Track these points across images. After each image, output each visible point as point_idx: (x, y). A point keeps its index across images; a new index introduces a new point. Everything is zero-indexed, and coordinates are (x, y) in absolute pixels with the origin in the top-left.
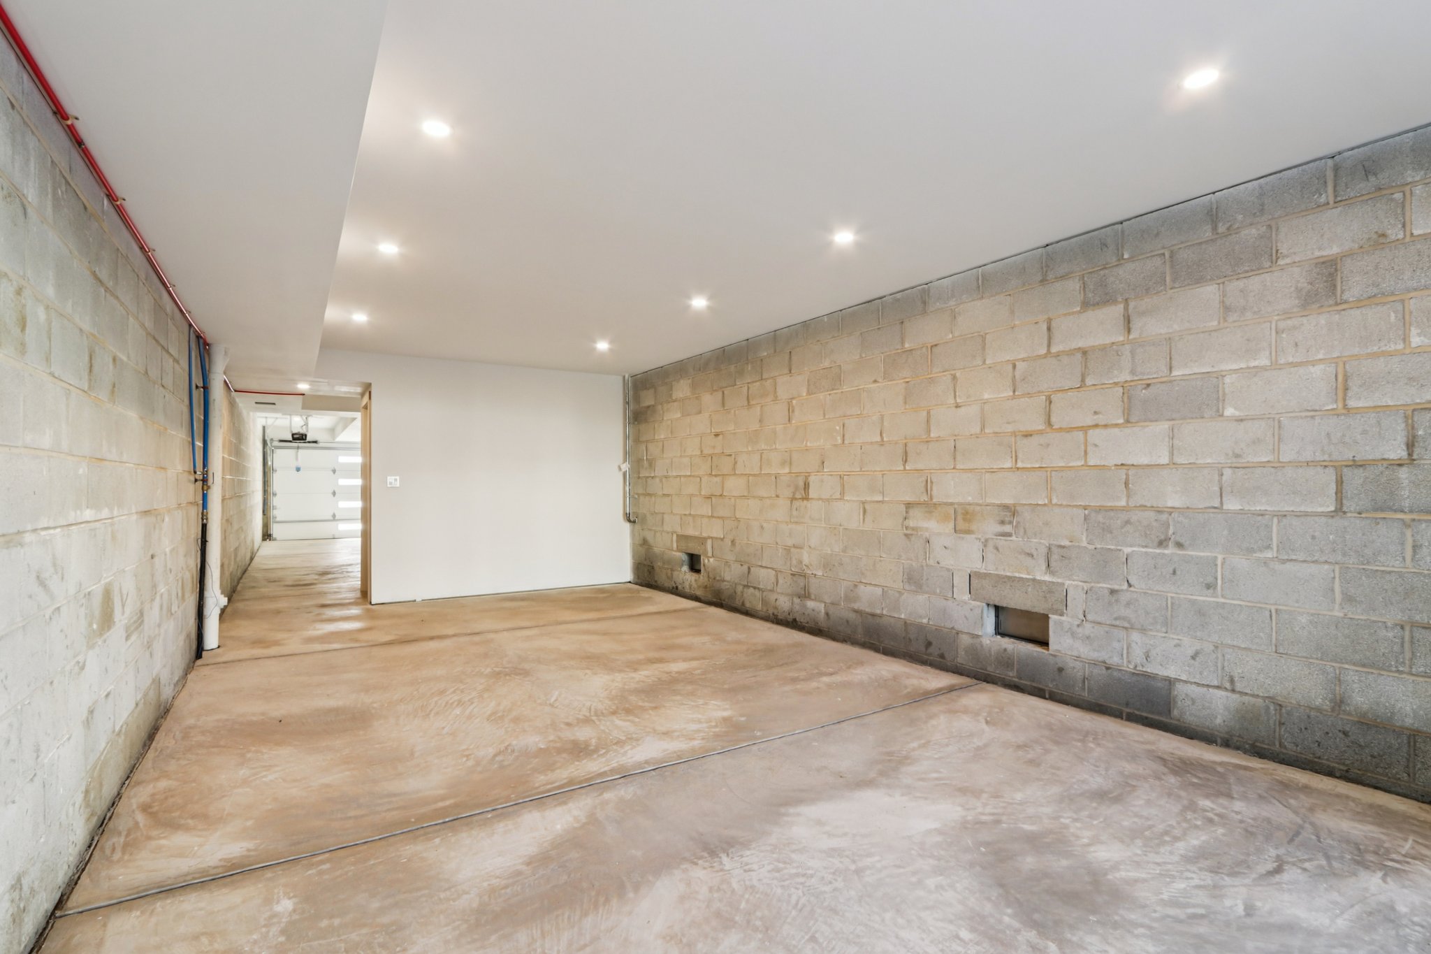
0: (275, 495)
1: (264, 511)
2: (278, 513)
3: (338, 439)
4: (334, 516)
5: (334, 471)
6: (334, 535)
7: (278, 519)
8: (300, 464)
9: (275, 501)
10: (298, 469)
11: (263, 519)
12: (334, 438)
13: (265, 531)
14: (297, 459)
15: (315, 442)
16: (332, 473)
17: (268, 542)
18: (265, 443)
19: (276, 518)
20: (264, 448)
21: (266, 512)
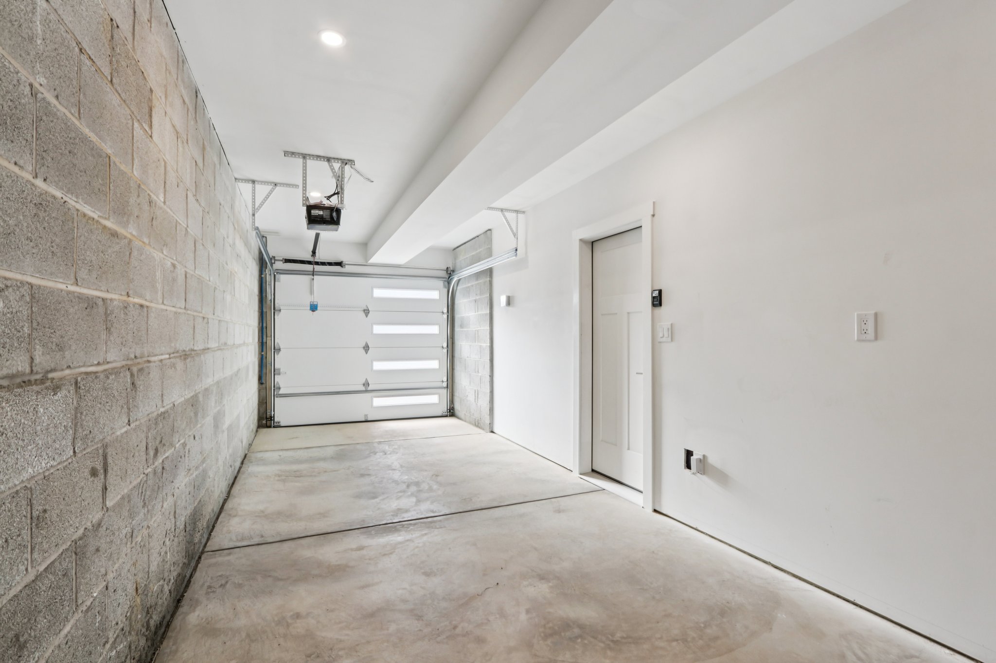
0: (277, 350)
1: (260, 378)
2: (284, 382)
3: (373, 260)
4: (366, 384)
5: (367, 312)
6: (366, 416)
7: (281, 392)
8: (317, 299)
9: (280, 361)
10: (314, 308)
11: (259, 391)
12: (367, 258)
13: (262, 410)
14: (311, 292)
15: (339, 264)
16: (364, 315)
17: (267, 434)
18: (263, 263)
19: (279, 388)
20: (261, 272)
21: (263, 378)
